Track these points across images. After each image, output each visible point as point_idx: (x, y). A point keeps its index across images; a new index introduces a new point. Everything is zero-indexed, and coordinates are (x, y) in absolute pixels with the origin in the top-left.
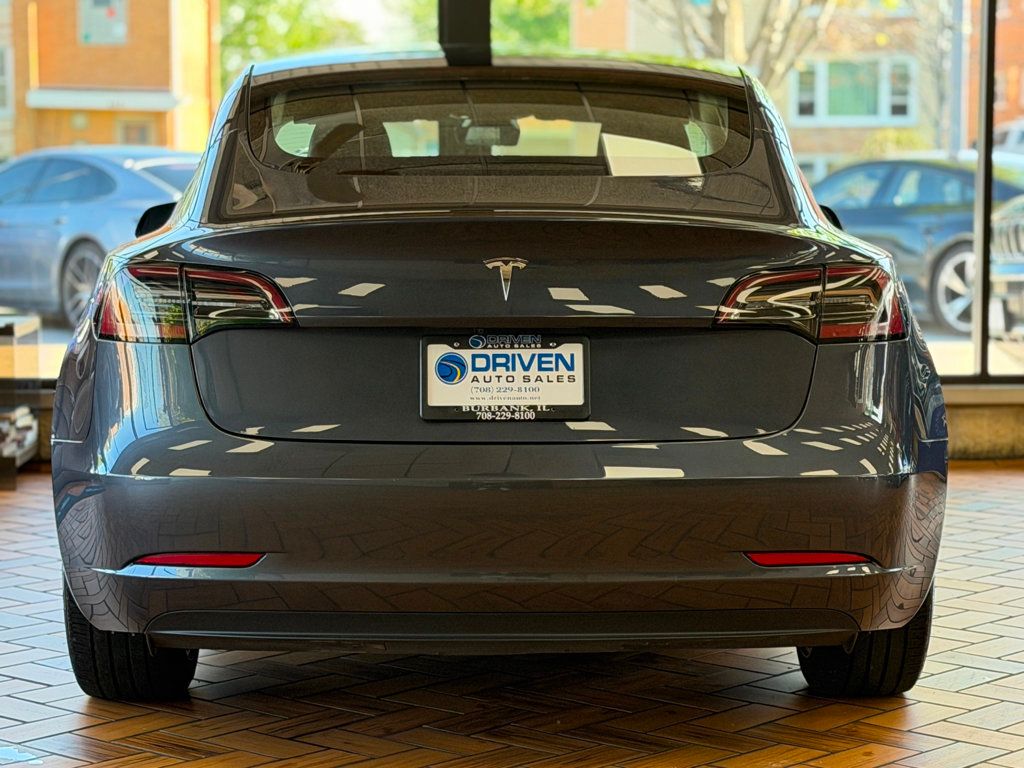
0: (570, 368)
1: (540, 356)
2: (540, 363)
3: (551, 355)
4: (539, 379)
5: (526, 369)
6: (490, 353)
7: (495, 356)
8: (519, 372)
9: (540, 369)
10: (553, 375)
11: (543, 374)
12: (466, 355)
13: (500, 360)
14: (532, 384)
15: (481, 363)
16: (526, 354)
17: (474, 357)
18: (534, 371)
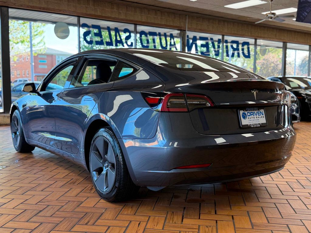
0: (263, 115)
1: (258, 112)
2: (258, 114)
3: (259, 112)
4: (258, 117)
5: (256, 115)
6: (250, 112)
7: (251, 113)
8: (255, 116)
9: (258, 115)
10: (260, 116)
11: (259, 116)
12: (246, 112)
13: (252, 113)
14: (258, 119)
15: (249, 114)
16: (256, 112)
17: (248, 113)
18: (257, 116)
